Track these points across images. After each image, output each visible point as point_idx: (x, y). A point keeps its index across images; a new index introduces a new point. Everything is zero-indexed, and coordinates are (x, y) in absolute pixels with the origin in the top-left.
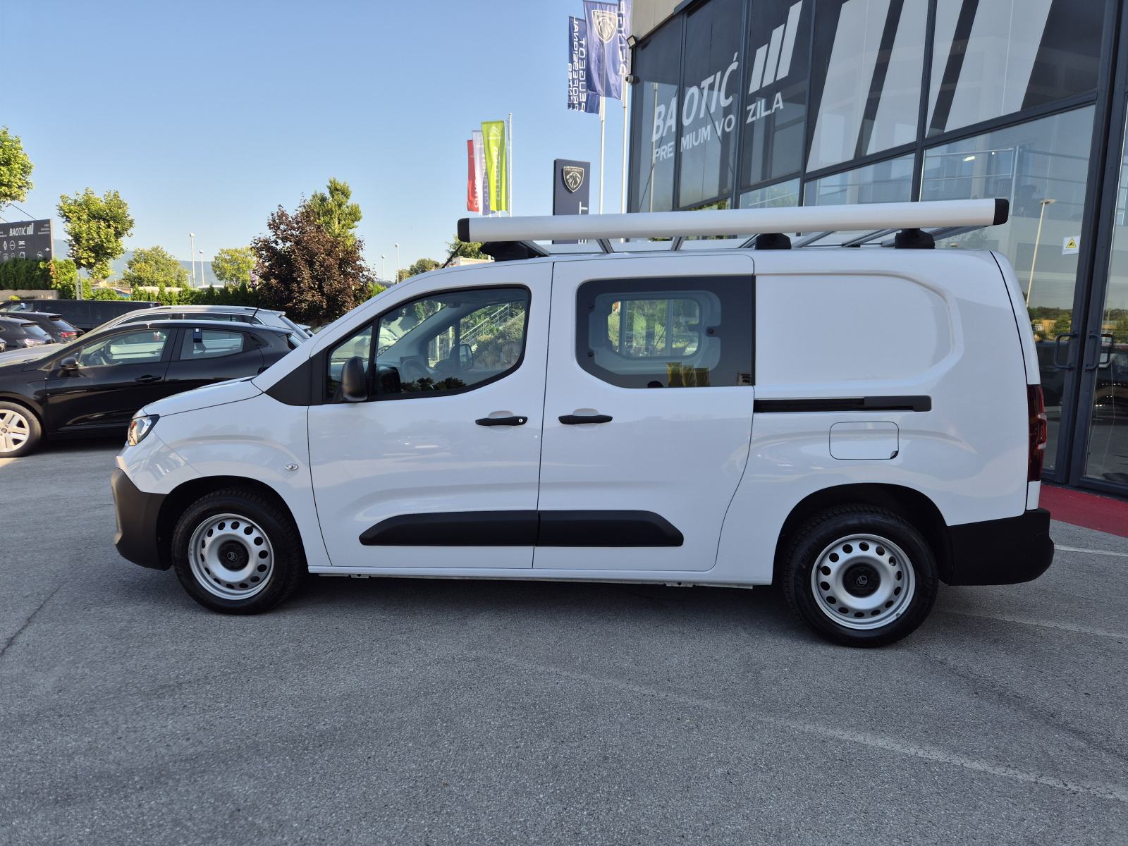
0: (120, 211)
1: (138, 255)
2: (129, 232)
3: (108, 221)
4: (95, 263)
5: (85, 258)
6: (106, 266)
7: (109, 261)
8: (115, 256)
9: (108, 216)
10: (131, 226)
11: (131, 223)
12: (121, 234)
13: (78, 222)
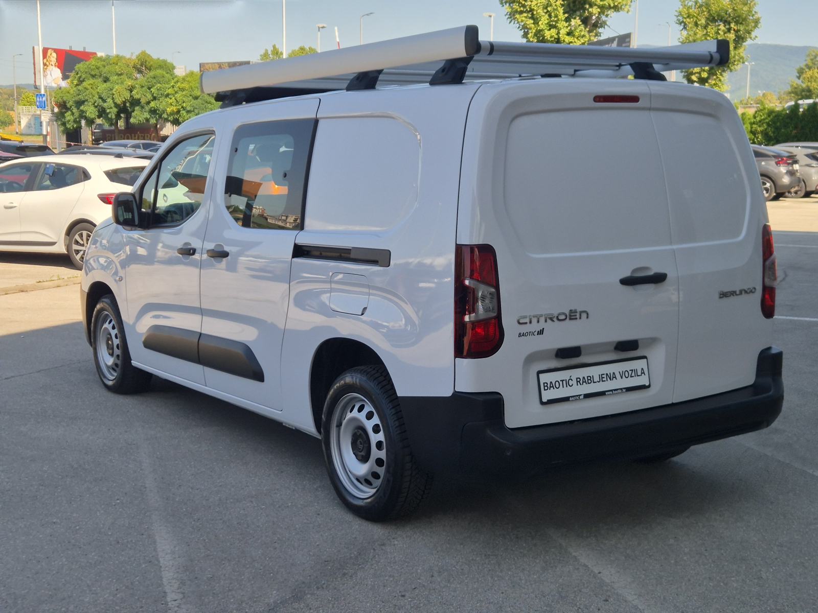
0: (746, 8)
1: (812, 60)
2: (753, 34)
3: (729, 23)
4: (708, 78)
5: (697, 73)
6: (720, 80)
7: (724, 74)
8: (732, 68)
9: (730, 16)
10: (756, 26)
11: (757, 22)
12: (743, 38)
13: (694, 29)
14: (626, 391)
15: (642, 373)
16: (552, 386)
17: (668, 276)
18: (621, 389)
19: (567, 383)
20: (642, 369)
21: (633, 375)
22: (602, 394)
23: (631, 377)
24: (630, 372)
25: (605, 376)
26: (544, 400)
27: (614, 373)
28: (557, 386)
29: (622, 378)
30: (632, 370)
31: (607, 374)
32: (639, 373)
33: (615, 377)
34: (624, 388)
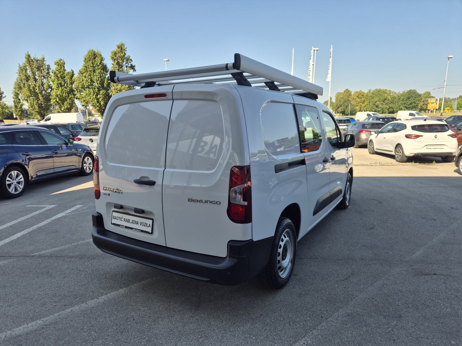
14: (141, 231)
15: (149, 226)
16: (115, 218)
17: (156, 183)
18: (139, 230)
19: (121, 219)
20: (150, 224)
21: (145, 225)
22: (131, 228)
23: (144, 226)
24: (144, 224)
25: (134, 221)
26: (112, 223)
27: (138, 222)
28: (117, 219)
29: (140, 225)
30: (145, 223)
31: (135, 221)
32: (148, 226)
33: (138, 224)
34: (140, 230)
